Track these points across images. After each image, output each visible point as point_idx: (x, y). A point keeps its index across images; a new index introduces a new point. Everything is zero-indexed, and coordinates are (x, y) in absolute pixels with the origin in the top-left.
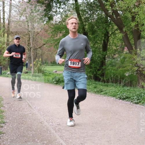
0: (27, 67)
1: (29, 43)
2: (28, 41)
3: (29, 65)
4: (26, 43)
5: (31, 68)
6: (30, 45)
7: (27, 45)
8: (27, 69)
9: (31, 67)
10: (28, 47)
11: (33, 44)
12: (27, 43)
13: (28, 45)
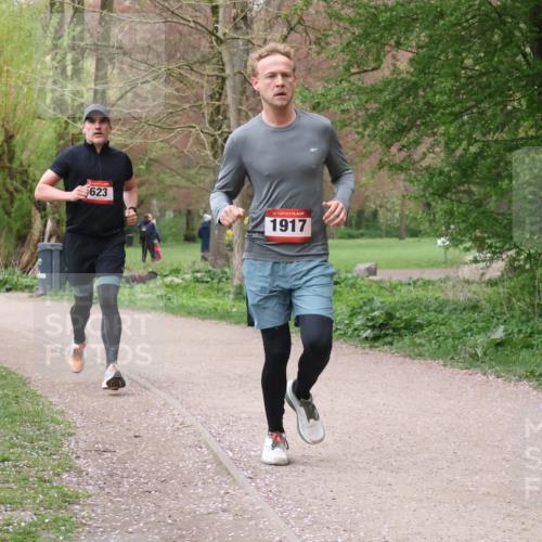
0: (205, 247)
1: (219, 107)
2: (212, 97)
3: (220, 237)
4: (200, 107)
5: (232, 250)
6: (225, 118)
7: (207, 117)
8: (204, 258)
9: (230, 246)
10: (211, 130)
11: (239, 111)
12: (207, 111)
13: (212, 122)
